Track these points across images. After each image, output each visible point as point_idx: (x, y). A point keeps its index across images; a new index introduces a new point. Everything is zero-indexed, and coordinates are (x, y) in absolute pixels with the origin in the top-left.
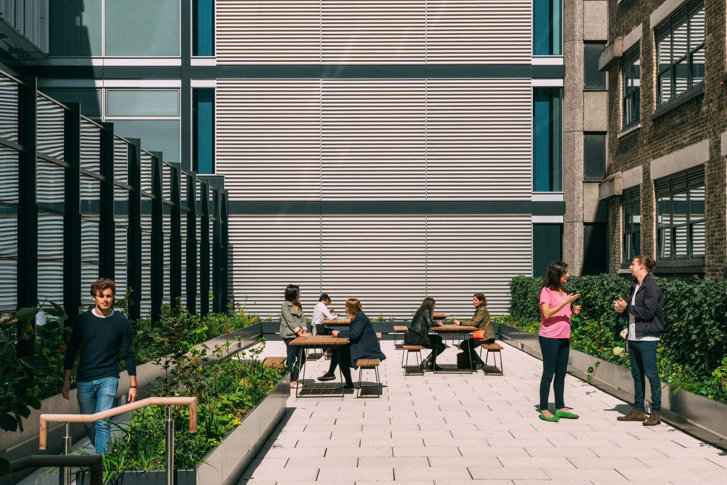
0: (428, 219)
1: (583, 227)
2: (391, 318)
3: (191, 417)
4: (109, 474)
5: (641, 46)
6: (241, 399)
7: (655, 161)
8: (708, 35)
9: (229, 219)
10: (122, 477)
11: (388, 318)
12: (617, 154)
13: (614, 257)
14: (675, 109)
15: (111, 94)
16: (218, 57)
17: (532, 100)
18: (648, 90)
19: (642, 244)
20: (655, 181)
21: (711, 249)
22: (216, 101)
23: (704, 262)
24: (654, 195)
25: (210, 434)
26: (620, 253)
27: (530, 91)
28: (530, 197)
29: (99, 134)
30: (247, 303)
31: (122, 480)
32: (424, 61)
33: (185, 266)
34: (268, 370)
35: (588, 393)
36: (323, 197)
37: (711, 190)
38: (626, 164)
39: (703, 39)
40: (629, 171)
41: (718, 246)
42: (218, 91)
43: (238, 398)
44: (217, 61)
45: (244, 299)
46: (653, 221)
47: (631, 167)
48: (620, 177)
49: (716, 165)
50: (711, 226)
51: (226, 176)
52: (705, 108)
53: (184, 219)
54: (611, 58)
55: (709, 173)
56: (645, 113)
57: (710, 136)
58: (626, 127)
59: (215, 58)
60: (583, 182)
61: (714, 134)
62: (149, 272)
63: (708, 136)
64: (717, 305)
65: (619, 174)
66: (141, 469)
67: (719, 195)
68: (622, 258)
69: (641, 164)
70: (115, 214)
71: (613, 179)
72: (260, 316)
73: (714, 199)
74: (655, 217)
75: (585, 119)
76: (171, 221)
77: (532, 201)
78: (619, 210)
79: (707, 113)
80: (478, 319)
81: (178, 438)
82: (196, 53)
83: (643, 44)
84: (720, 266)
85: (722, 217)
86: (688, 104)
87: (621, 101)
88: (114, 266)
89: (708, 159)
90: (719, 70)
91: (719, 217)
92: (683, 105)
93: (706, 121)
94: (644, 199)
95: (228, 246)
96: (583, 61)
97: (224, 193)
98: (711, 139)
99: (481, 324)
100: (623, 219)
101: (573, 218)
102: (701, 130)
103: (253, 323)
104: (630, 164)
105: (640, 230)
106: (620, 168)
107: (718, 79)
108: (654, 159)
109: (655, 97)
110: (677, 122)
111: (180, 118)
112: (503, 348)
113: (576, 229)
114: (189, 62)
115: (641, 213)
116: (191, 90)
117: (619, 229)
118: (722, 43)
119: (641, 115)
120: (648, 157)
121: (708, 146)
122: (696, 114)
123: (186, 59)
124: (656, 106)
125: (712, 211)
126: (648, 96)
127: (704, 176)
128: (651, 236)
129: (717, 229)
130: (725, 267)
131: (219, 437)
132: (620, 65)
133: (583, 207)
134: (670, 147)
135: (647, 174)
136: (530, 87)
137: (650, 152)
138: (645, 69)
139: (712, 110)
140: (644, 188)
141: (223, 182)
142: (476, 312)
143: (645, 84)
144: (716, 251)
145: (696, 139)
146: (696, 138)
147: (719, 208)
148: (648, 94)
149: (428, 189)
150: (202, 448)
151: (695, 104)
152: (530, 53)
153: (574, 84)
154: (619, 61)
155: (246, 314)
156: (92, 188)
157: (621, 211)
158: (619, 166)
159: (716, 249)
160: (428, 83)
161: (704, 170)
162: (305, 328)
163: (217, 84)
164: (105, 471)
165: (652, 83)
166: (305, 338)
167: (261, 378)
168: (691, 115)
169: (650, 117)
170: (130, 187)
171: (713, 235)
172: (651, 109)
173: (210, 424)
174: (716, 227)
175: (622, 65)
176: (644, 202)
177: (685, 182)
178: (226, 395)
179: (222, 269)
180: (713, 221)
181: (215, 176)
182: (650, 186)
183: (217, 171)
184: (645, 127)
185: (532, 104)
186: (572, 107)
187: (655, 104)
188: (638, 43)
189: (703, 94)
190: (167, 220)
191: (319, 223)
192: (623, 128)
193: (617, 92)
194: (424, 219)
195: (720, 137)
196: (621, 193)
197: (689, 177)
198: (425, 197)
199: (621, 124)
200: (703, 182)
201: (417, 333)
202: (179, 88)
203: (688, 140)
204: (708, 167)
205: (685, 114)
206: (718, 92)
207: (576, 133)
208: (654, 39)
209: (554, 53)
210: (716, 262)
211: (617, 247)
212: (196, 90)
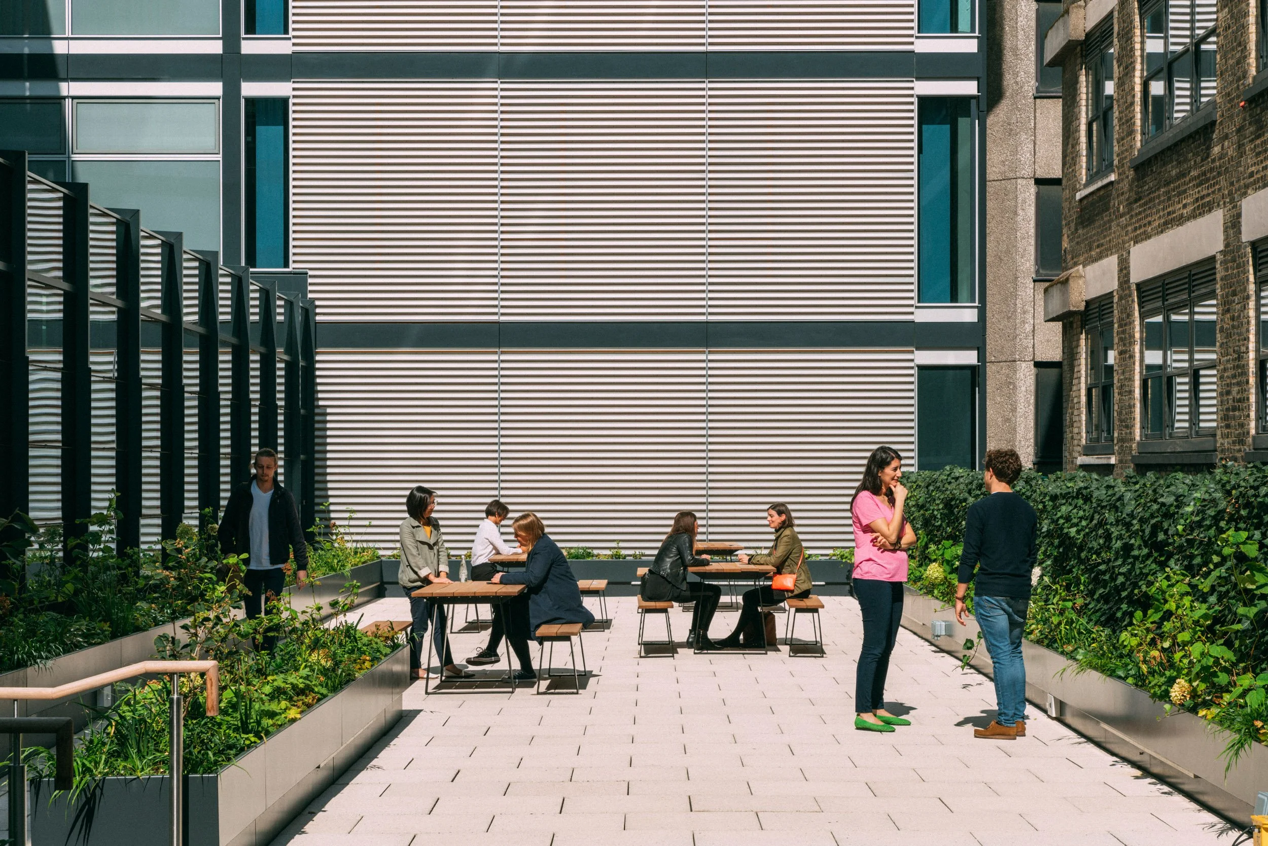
0: (711, 357)
1: (1033, 370)
2: (637, 552)
3: (209, 691)
4: (82, 779)
5: (1115, 21)
6: (308, 682)
7: (1139, 246)
8: (1222, 10)
9: (318, 358)
10: (102, 790)
11: (631, 552)
12: (1076, 230)
13: (1071, 432)
14: (1169, 148)
15: (84, 109)
16: (294, 37)
17: (915, 122)
18: (1127, 108)
19: (1116, 407)
20: (1138, 285)
21: (1225, 418)
22: (292, 123)
23: (1216, 441)
24: (1137, 314)
25: (244, 728)
26: (1081, 425)
27: (912, 103)
28: (912, 313)
29: (61, 204)
30: (352, 523)
31: (102, 793)
32: (703, 44)
33: (229, 450)
34: (365, 640)
35: (965, 686)
36: (503, 314)
37: (1226, 307)
38: (1090, 250)
39: (1214, 16)
40: (1096, 265)
41: (1237, 413)
42: (294, 104)
43: (301, 680)
44: (294, 44)
45: (347, 515)
46: (1134, 364)
47: (1100, 257)
48: (1081, 277)
49: (1234, 260)
50: (1226, 375)
51: (310, 273)
52: (1216, 150)
53: (225, 358)
54: (1064, 43)
55: (1223, 274)
56: (1122, 153)
57: (1224, 203)
58: (1091, 180)
59: (289, 39)
60: (1035, 281)
61: (1230, 200)
62: (158, 463)
63: (1221, 203)
64: (1153, 521)
65: (1078, 270)
66: (131, 774)
67: (1239, 316)
68: (1084, 435)
69: (1116, 252)
70: (92, 347)
71: (1067, 280)
72: (379, 549)
73: (1231, 323)
74: (1137, 355)
75: (1038, 154)
76: (200, 362)
77: (916, 321)
78: (1079, 340)
79: (1220, 159)
80: (781, 551)
81: (193, 730)
82: (251, 28)
83: (1118, 18)
84: (1240, 451)
85: (1242, 357)
86: (1191, 141)
87: (1083, 128)
88: (90, 450)
89: (1222, 248)
90: (1239, 80)
91: (1239, 358)
92: (1182, 140)
93: (1219, 174)
94: (1120, 320)
95: (317, 411)
96: (1034, 38)
97: (307, 306)
98: (1226, 209)
99: (787, 563)
100: (1086, 359)
101: (1013, 353)
102: (1210, 191)
103: (364, 563)
104: (1098, 250)
105: (1113, 381)
106: (1082, 259)
107: (1238, 97)
108: (1136, 242)
109: (1138, 122)
110: (1174, 173)
111: (219, 157)
112: (823, 607)
113: (1020, 375)
114: (239, 47)
115: (1115, 347)
116: (243, 102)
117: (1079, 378)
118: (1244, 28)
119: (1115, 157)
120: (1127, 238)
121: (1222, 222)
122: (1202, 160)
123: (231, 40)
124: (1141, 141)
125: (1228, 347)
126: (1127, 121)
127: (1215, 279)
128: (1131, 392)
129: (1234, 381)
130: (1246, 453)
131: (262, 734)
132: (1082, 56)
133: (1033, 331)
134: (1162, 221)
135: (1124, 272)
136: (912, 96)
137: (1130, 228)
138: (1121, 68)
139: (1227, 153)
140: (1120, 298)
141: (305, 284)
142: (777, 539)
143: (1122, 97)
144: (1233, 423)
145: (1203, 208)
146: (1203, 205)
147: (1239, 340)
148: (1126, 116)
149: (710, 299)
150: (231, 747)
151: (1202, 140)
152: (912, 28)
153: (1017, 83)
154: (1079, 48)
155: (349, 545)
156: (48, 303)
157: (1083, 342)
158: (1080, 255)
159: (1234, 418)
160: (710, 89)
161: (1215, 268)
162: (444, 568)
163: (294, 89)
164: (75, 776)
165: (1134, 96)
166: (444, 585)
167: (352, 652)
168: (1195, 161)
169: (1131, 160)
170: (119, 303)
171: (1228, 393)
172: (1131, 147)
173: (248, 716)
174: (1234, 376)
175: (1086, 56)
176: (1120, 326)
177: (1185, 289)
178: (282, 676)
179: (302, 457)
180: (1229, 366)
181: (290, 273)
182: (1130, 296)
183: (294, 262)
184: (1123, 180)
185: (915, 129)
186: (1011, 130)
187: (1138, 137)
188: (1110, 15)
189: (1213, 123)
190: (191, 359)
191: (496, 365)
192: (1087, 180)
193: (1076, 110)
194: (703, 357)
195: (1241, 206)
196: (1082, 307)
197: (1194, 280)
198: (703, 314)
199: (1084, 172)
200: (1214, 291)
201: (663, 577)
202: (218, 98)
203: (1190, 208)
204: (1221, 263)
205: (1186, 160)
206: (1238, 120)
207: (1019, 181)
208: (1136, 11)
209: (960, 28)
210: (1234, 442)
211: (1076, 413)
212: (252, 102)
